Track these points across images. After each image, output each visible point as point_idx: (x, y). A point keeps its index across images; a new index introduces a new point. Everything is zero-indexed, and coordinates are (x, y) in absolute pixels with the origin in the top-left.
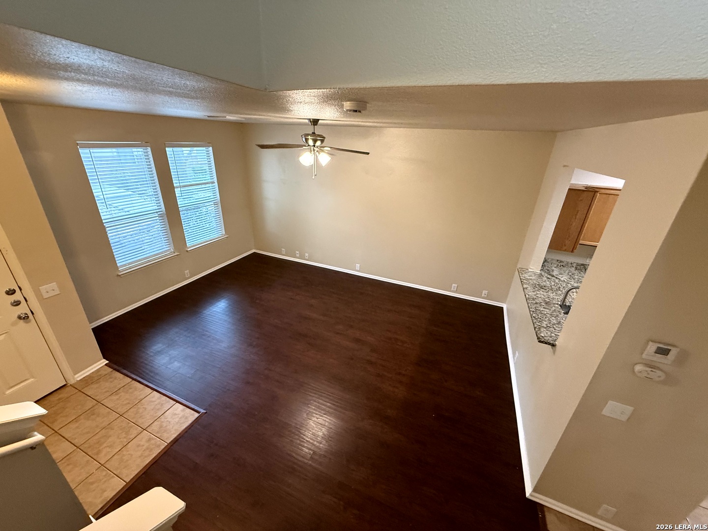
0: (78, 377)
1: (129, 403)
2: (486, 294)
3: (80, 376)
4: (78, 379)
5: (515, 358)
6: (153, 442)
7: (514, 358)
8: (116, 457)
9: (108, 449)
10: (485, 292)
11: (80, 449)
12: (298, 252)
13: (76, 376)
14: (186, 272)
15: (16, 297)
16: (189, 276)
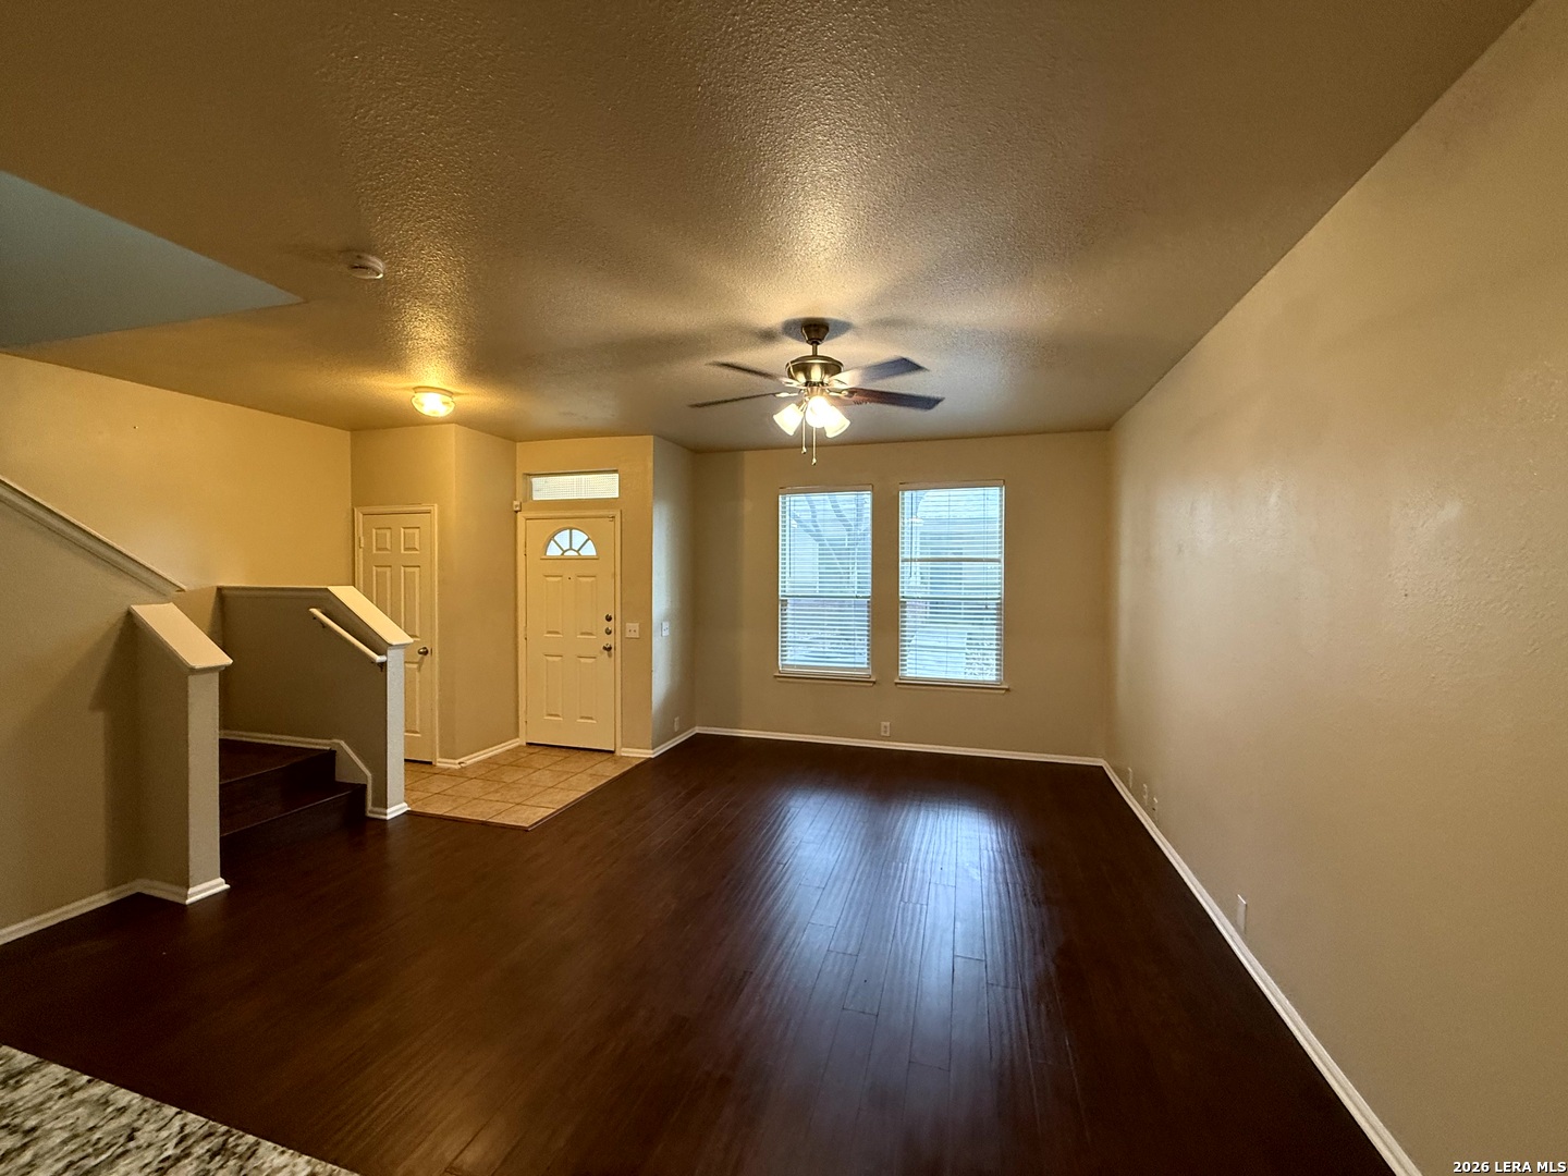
0: (623, 752)
4: (622, 754)
13: (623, 749)
14: (884, 723)
15: (610, 625)
16: (888, 734)
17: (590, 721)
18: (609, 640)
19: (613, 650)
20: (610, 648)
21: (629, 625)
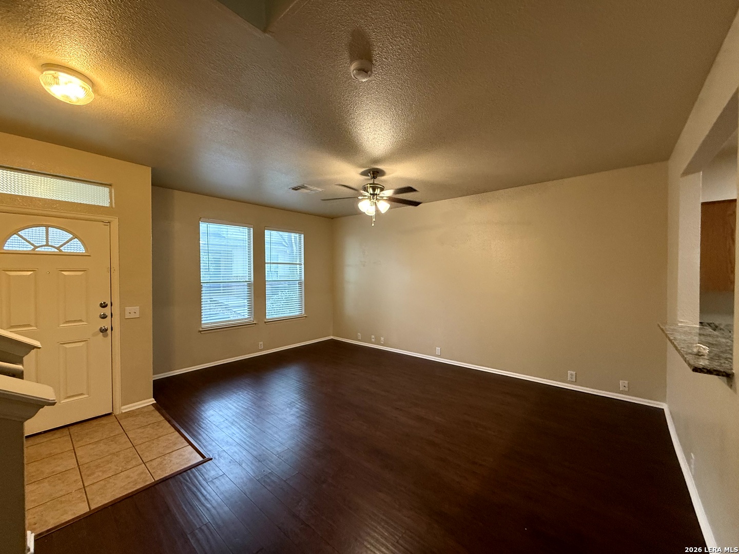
0: (124, 409)
1: (148, 437)
2: (626, 386)
3: (126, 409)
4: (123, 411)
5: (692, 466)
6: (144, 476)
7: (690, 466)
8: (101, 482)
9: (100, 474)
10: (623, 383)
11: (79, 468)
12: (373, 336)
13: (123, 407)
14: (260, 343)
15: (107, 311)
16: (262, 348)
17: (81, 397)
18: (106, 324)
19: (109, 331)
20: (106, 330)
21: (128, 309)
